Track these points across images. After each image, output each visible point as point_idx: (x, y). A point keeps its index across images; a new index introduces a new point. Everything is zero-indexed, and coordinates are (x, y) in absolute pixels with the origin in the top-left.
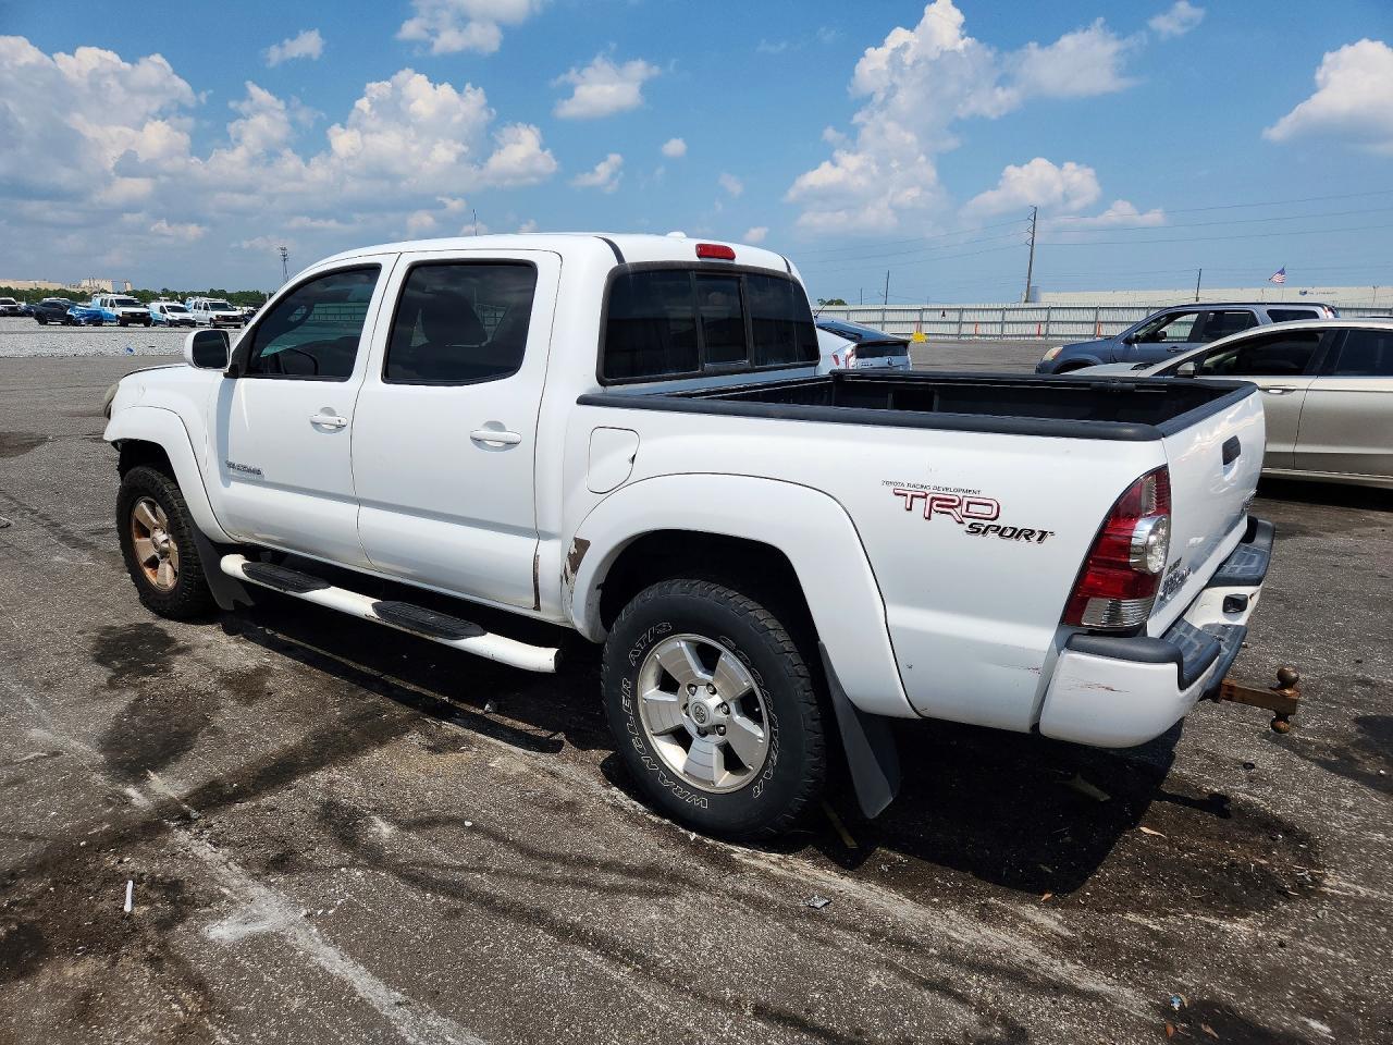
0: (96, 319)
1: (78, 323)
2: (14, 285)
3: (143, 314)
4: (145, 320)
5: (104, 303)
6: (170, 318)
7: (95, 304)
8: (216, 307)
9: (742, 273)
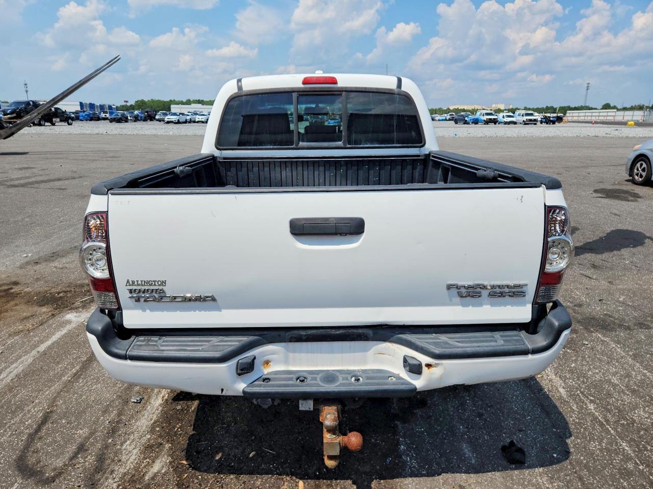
0: (476, 122)
1: (468, 124)
2: (466, 108)
3: (494, 119)
4: (495, 121)
5: (481, 114)
6: (506, 121)
7: (478, 116)
8: (527, 115)
9: (342, 91)
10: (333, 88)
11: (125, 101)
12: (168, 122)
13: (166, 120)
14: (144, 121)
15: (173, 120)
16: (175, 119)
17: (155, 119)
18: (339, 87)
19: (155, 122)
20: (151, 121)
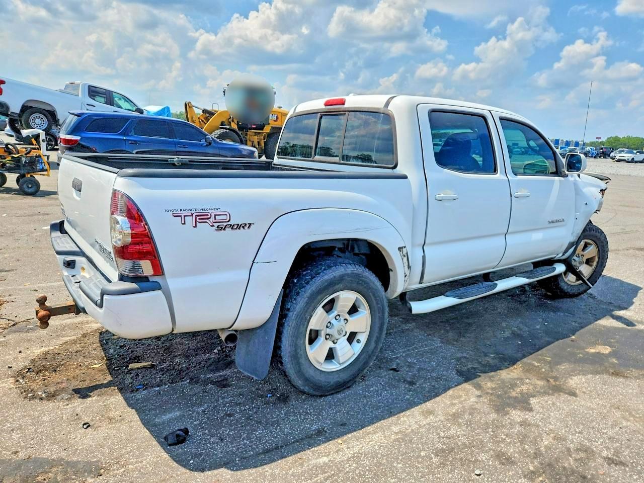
9: (346, 111)
10: (341, 108)
11: (597, 138)
12: (619, 161)
13: (618, 157)
14: (595, 157)
15: (626, 158)
16: (628, 158)
17: (609, 156)
18: (346, 108)
19: (609, 160)
20: (604, 158)
